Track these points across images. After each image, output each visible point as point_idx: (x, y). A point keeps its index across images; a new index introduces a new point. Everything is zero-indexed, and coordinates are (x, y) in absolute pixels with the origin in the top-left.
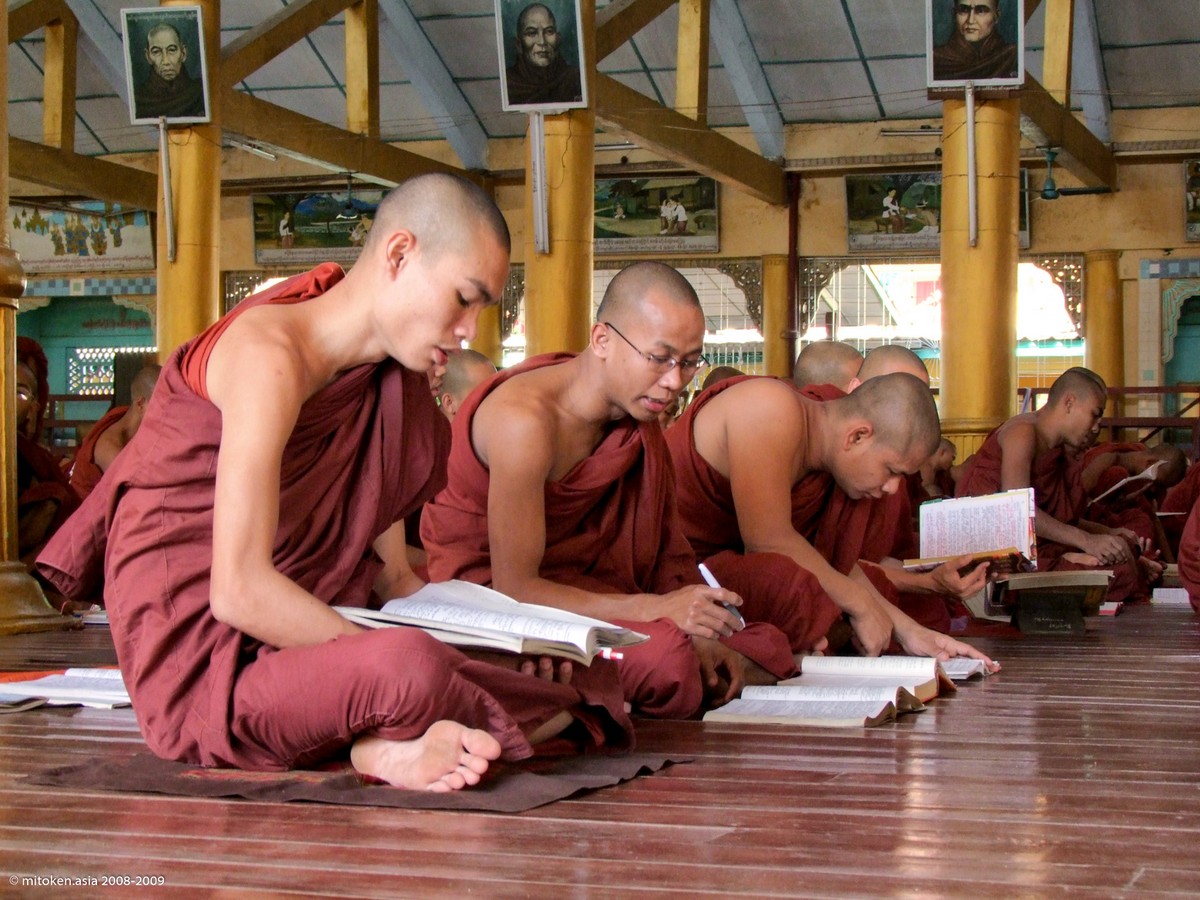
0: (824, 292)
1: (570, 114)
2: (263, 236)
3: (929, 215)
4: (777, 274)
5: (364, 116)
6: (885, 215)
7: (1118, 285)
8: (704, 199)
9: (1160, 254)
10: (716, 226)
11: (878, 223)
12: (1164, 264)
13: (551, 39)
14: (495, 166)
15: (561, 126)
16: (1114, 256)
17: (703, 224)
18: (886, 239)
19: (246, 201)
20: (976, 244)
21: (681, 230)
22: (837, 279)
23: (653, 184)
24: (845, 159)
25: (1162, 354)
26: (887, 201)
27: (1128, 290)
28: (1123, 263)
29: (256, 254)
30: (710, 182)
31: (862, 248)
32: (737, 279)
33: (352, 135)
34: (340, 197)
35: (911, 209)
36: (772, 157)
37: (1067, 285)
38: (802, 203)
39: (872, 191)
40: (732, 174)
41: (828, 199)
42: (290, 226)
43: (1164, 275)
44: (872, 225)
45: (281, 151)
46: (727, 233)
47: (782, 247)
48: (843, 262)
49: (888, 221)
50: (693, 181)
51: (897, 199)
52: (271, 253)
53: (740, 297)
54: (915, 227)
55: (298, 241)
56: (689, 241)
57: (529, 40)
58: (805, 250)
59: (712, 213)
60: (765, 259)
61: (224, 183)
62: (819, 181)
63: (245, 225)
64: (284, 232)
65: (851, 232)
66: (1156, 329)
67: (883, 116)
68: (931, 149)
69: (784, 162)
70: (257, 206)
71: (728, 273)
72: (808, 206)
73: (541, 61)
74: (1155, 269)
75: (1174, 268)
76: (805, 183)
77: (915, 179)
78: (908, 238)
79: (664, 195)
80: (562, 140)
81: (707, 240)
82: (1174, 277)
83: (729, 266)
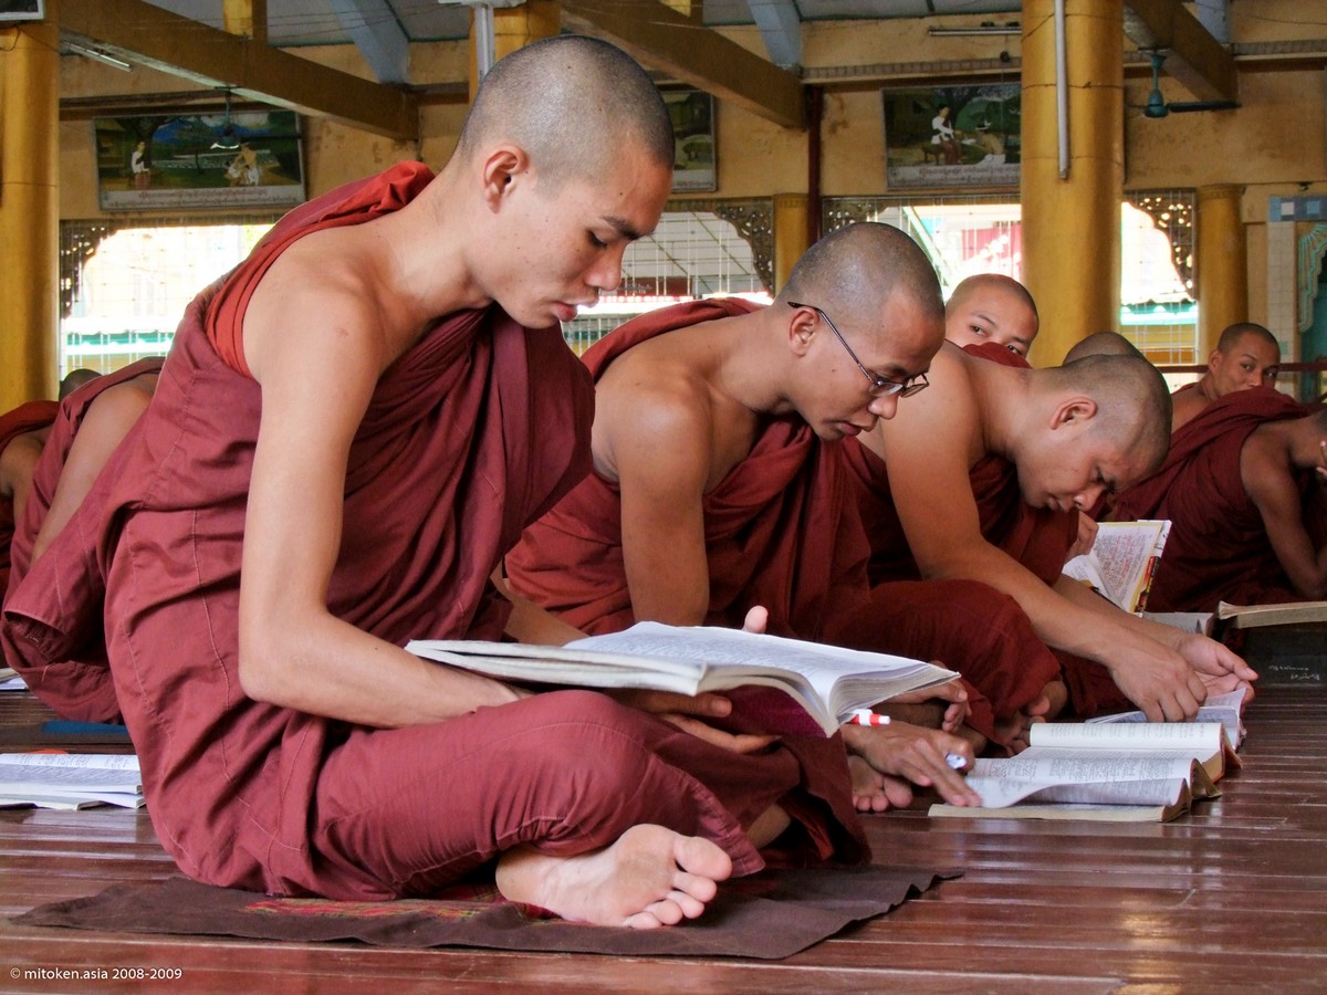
1: (528, 7)
2: (110, 172)
3: (994, 142)
4: (793, 219)
5: (247, 11)
6: (936, 140)
7: (1240, 231)
8: (696, 121)
9: (1294, 190)
10: (712, 156)
11: (927, 151)
12: (1300, 203)
14: (419, 80)
16: (1235, 192)
17: (695, 154)
18: (937, 172)
19: (87, 127)
20: (1067, 176)
24: (882, 67)
25: (1298, 320)
26: (937, 123)
27: (1253, 236)
28: (1247, 201)
29: (102, 196)
30: (704, 98)
31: (905, 184)
32: (740, 227)
33: (230, 36)
34: (212, 122)
35: (971, 134)
36: (787, 66)
37: (1174, 231)
38: (825, 126)
39: (918, 109)
40: (735, 87)
41: (863, 115)
42: (146, 159)
43: (1300, 217)
44: (918, 153)
45: (138, 59)
46: (728, 167)
47: (801, 184)
48: (880, 203)
49: (940, 149)
50: (682, 97)
51: (951, 120)
52: (121, 195)
53: (744, 251)
54: (975, 156)
55: (157, 180)
58: (831, 186)
59: (708, 139)
60: (778, 200)
61: (64, 103)
62: (848, 97)
63: (86, 158)
64: (137, 168)
65: (891, 163)
66: (1290, 286)
67: (932, 10)
68: (994, 53)
69: (801, 72)
70: (100, 133)
71: (729, 218)
72: (833, 129)
74: (1288, 209)
75: (1314, 208)
76: (827, 97)
77: (974, 92)
78: (964, 171)
80: (518, 42)
81: (699, 175)
82: (1314, 220)
83: (728, 209)
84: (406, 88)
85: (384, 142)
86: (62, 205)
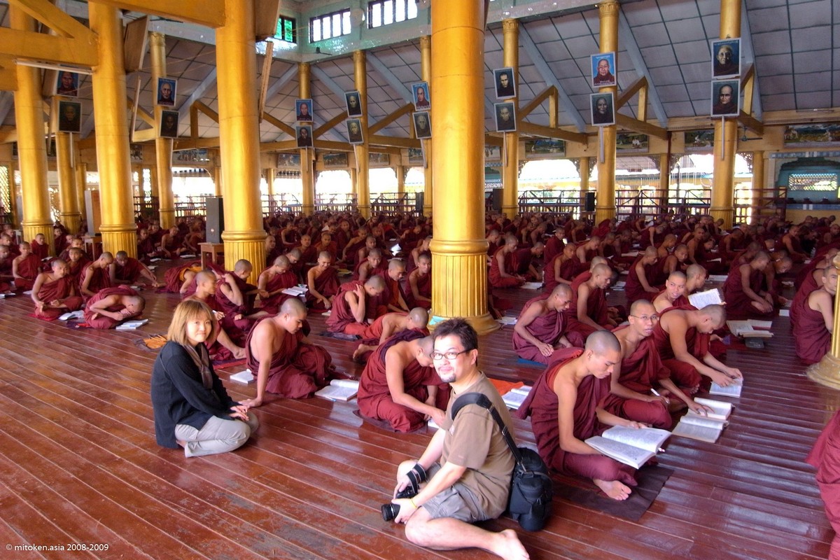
0: (678, 162)
1: (610, 126)
2: (528, 151)
4: (664, 159)
5: (554, 123)
6: (696, 142)
7: (763, 161)
8: (644, 139)
9: (776, 152)
10: (647, 146)
12: (777, 154)
13: (605, 106)
15: (608, 129)
16: (762, 152)
17: (644, 146)
18: (695, 148)
19: (523, 142)
20: (723, 159)
21: (638, 147)
22: (681, 159)
23: (630, 135)
24: (685, 127)
25: (775, 179)
26: (696, 138)
27: (766, 162)
28: (765, 154)
29: (526, 155)
30: (647, 136)
31: (689, 151)
32: (653, 159)
33: (551, 128)
35: (703, 141)
36: (664, 127)
37: (748, 160)
38: (672, 139)
39: (692, 136)
40: (653, 134)
41: (679, 138)
42: (535, 148)
43: (777, 157)
44: (692, 145)
46: (650, 148)
47: (666, 151)
48: (683, 155)
49: (696, 144)
50: (641, 135)
51: (699, 138)
52: (530, 155)
53: (654, 164)
54: (704, 145)
55: (536, 152)
56: (640, 150)
57: (599, 107)
58: (672, 152)
59: (647, 142)
60: (661, 154)
61: (520, 139)
62: (677, 133)
63: (523, 148)
64: (533, 150)
65: (686, 147)
66: (774, 172)
67: (696, 115)
68: (709, 124)
69: (667, 128)
70: (526, 144)
71: (651, 158)
72: (674, 140)
73: (602, 112)
74: (774, 156)
75: (780, 155)
76: (673, 133)
77: (704, 132)
78: (702, 148)
79: (633, 138)
80: (608, 133)
81: (645, 150)
82: (780, 158)
83: (651, 156)
84: (585, 134)
85: (581, 144)
86: (519, 157)
